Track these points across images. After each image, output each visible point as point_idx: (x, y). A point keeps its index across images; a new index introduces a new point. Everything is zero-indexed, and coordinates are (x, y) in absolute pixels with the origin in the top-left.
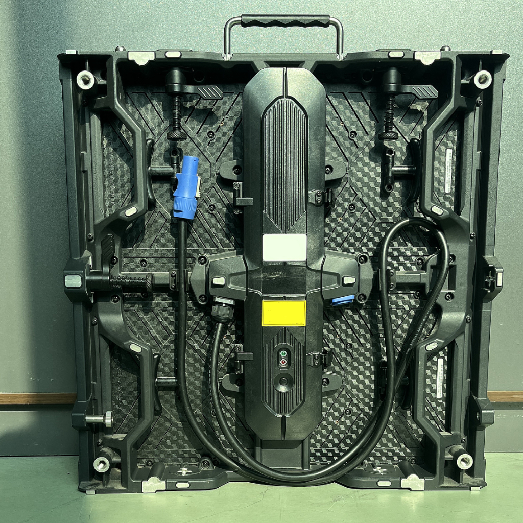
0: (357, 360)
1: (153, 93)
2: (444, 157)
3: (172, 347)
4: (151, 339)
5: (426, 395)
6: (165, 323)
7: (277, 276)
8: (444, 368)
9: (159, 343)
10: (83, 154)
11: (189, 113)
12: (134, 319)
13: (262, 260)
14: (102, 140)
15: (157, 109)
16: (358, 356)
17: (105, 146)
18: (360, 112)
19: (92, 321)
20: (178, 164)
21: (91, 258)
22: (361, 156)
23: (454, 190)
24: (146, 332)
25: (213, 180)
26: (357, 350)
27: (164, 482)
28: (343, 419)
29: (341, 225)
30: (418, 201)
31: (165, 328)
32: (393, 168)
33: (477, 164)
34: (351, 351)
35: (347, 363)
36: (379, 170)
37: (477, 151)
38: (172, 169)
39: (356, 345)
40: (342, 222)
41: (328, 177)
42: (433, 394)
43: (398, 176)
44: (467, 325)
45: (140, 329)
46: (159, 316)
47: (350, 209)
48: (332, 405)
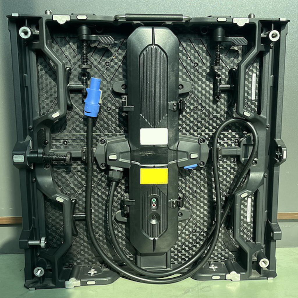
0: (199, 200)
1: (70, 38)
2: (251, 79)
3: (84, 194)
4: (71, 189)
5: (241, 220)
6: (80, 179)
7: (149, 153)
8: (251, 204)
9: (76, 192)
10: (25, 76)
11: (93, 51)
12: (60, 177)
13: (140, 144)
14: (38, 66)
15: (72, 48)
16: (200, 198)
17: (39, 70)
18: (200, 51)
19: (32, 180)
20: (86, 82)
21: (31, 141)
22: (201, 77)
23: (257, 98)
24: (68, 185)
25: (109, 92)
26: (199, 194)
27: (79, 281)
28: (191, 236)
29: (189, 119)
30: (236, 105)
31: (80, 182)
32: (220, 86)
33: (271, 83)
34: (196, 195)
35: (193, 201)
36: (212, 86)
37: (271, 75)
38: (83, 86)
39: (198, 191)
40: (189, 117)
41: (181, 91)
42: (245, 219)
43: (223, 91)
44: (265, 179)
45: (63, 183)
46: (75, 175)
47: (194, 109)
48: (184, 227)
